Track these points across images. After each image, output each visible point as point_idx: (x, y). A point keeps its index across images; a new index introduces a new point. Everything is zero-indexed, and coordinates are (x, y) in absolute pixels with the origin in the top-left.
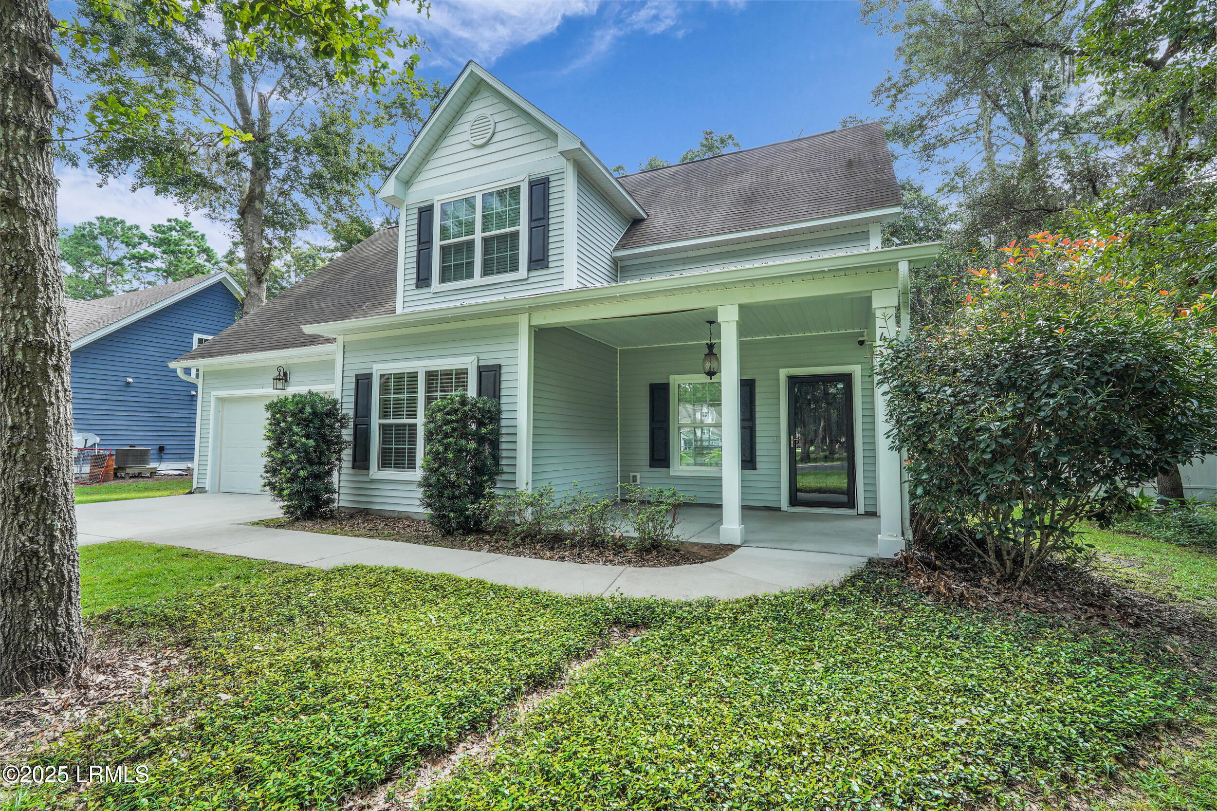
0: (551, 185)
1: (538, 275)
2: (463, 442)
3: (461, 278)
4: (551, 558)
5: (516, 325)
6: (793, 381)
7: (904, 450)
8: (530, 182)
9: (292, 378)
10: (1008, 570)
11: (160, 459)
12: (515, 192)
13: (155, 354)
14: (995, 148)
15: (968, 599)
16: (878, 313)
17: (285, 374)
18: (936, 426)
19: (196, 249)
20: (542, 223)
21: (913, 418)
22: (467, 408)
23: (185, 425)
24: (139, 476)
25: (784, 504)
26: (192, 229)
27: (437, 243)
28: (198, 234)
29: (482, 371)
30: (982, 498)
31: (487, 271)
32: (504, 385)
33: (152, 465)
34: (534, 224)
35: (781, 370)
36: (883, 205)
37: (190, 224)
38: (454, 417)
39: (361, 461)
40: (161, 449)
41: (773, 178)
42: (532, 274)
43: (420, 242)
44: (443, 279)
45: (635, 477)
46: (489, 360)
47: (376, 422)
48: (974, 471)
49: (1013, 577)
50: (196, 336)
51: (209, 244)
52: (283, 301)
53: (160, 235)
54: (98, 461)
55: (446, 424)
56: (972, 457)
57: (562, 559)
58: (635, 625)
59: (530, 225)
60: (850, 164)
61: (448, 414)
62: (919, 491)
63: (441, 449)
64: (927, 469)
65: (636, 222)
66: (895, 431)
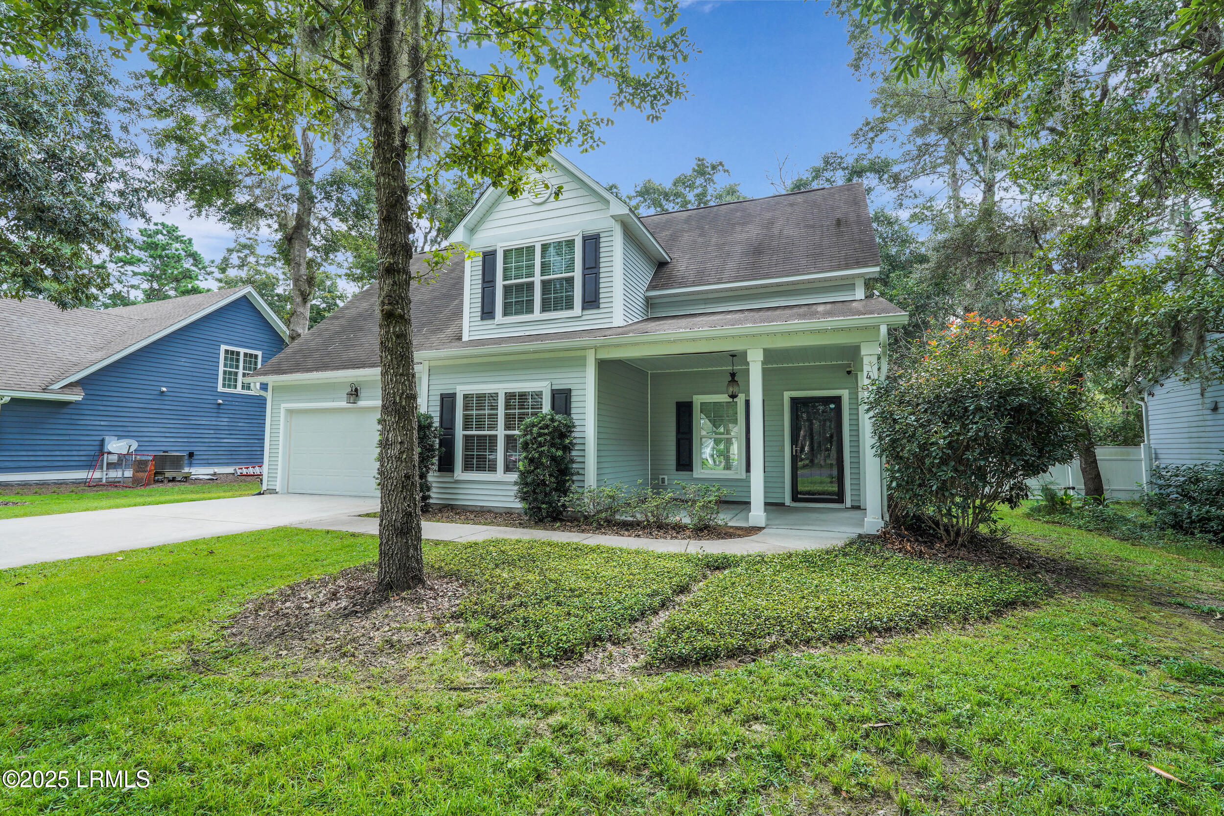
0: (602, 240)
1: (591, 313)
2: (553, 450)
3: (522, 313)
4: (629, 536)
5: (584, 358)
6: (793, 400)
7: (884, 457)
8: (583, 237)
9: (363, 393)
10: (952, 538)
11: (190, 465)
12: (570, 243)
13: (186, 364)
14: (960, 182)
15: (924, 554)
16: (866, 360)
17: (356, 390)
18: (905, 441)
19: (183, 253)
20: (594, 271)
21: (890, 435)
22: (556, 424)
23: (212, 432)
24: (173, 480)
25: (788, 501)
26: (179, 233)
27: (500, 283)
28: (185, 238)
29: (555, 394)
30: (934, 488)
31: (545, 308)
32: (573, 405)
33: (186, 470)
34: (587, 272)
35: (785, 393)
36: (866, 265)
37: (177, 228)
38: (546, 431)
39: (446, 465)
40: (191, 455)
41: (776, 231)
42: (586, 312)
43: (484, 281)
44: (505, 314)
45: (663, 479)
46: (561, 384)
47: (460, 433)
48: (930, 471)
49: (955, 542)
50: (223, 347)
51: (196, 248)
52: (336, 322)
53: (145, 239)
54: (140, 466)
55: (540, 436)
56: (928, 461)
57: (639, 536)
58: (717, 568)
59: (583, 273)
60: (839, 222)
61: (540, 428)
62: (894, 484)
63: (537, 455)
64: (899, 471)
65: (661, 265)
66: (878, 444)
